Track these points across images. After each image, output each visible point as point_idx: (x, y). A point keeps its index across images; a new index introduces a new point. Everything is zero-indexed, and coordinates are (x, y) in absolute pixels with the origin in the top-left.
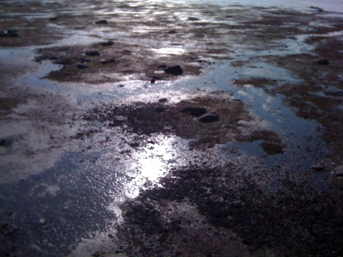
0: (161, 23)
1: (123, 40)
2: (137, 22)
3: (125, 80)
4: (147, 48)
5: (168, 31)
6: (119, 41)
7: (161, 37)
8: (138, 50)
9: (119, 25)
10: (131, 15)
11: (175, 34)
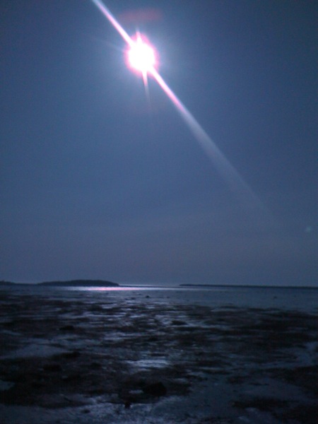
0: (140, 329)
1: (91, 350)
2: (110, 328)
3: (91, 404)
4: (121, 360)
5: (147, 339)
6: (87, 352)
7: (139, 346)
8: (110, 363)
9: (88, 332)
10: (103, 319)
11: (157, 342)
